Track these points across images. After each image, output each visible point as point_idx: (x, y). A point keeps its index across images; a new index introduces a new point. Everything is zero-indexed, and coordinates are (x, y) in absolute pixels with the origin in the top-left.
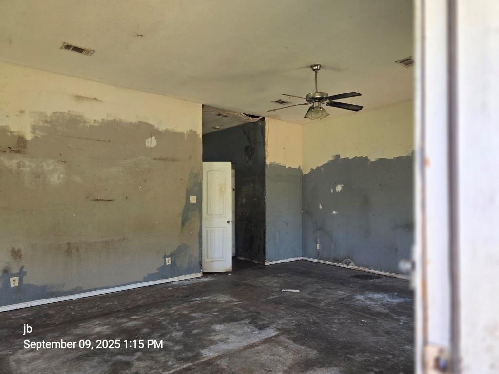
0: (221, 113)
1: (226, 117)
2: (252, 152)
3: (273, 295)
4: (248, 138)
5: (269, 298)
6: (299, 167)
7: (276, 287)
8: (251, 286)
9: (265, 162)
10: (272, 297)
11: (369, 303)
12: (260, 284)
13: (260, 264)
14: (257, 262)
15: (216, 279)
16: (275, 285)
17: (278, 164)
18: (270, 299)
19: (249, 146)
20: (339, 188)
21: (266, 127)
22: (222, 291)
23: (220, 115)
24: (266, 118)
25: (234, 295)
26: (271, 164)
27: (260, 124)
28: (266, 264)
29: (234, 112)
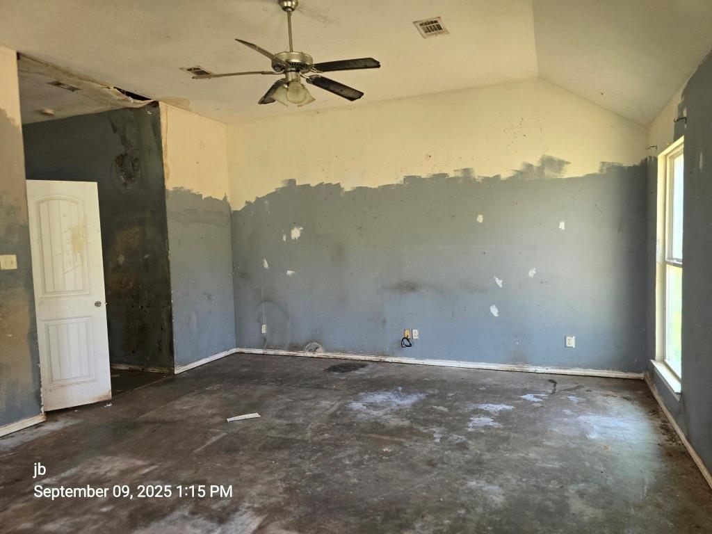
0: (62, 80)
1: (73, 89)
2: (133, 165)
3: (215, 434)
4: (124, 140)
5: (209, 443)
6: (225, 198)
7: (213, 416)
8: (163, 422)
9: (164, 186)
10: (214, 439)
11: (375, 413)
12: (179, 416)
13: (164, 374)
14: (157, 371)
15: (78, 421)
16: (209, 412)
17: (189, 191)
18: (214, 444)
19: (126, 154)
20: (296, 233)
21: (163, 120)
22: (104, 449)
23: (58, 84)
24: (160, 103)
25: (136, 453)
26: (177, 190)
27: (149, 113)
28: (176, 372)
29: (93, 81)
